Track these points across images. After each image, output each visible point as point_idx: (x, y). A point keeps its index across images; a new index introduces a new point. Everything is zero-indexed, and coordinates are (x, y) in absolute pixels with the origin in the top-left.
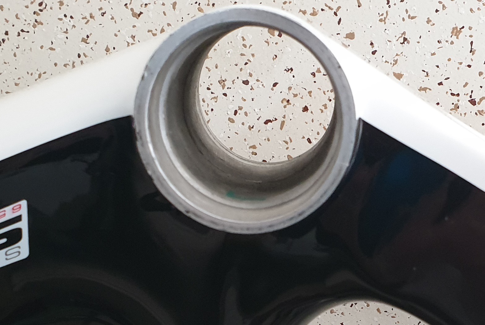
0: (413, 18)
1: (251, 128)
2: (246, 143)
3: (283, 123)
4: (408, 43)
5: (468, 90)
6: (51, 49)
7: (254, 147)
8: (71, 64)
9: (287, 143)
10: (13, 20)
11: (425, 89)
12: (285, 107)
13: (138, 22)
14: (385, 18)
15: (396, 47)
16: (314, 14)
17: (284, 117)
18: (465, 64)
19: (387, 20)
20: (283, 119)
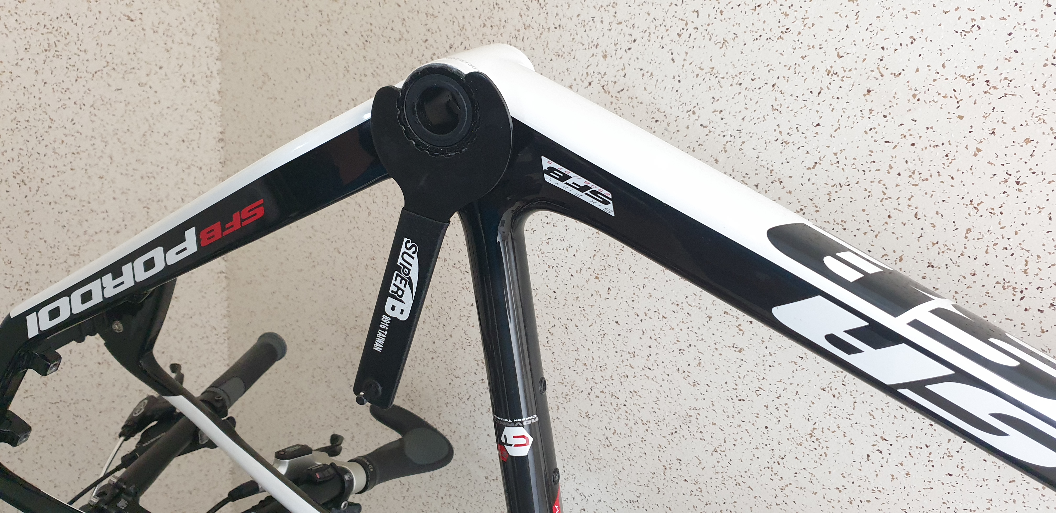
0: (1004, 123)
1: (875, 141)
2: (868, 148)
3: (896, 146)
4: (995, 135)
5: (1018, 175)
6: (781, 54)
7: (872, 152)
8: (789, 66)
9: (892, 157)
10: (767, 30)
11: (992, 164)
12: (901, 138)
13: (839, 61)
14: (987, 116)
15: (986, 134)
16: (945, 97)
17: (898, 143)
18: (1024, 160)
19: (987, 118)
20: (897, 144)
